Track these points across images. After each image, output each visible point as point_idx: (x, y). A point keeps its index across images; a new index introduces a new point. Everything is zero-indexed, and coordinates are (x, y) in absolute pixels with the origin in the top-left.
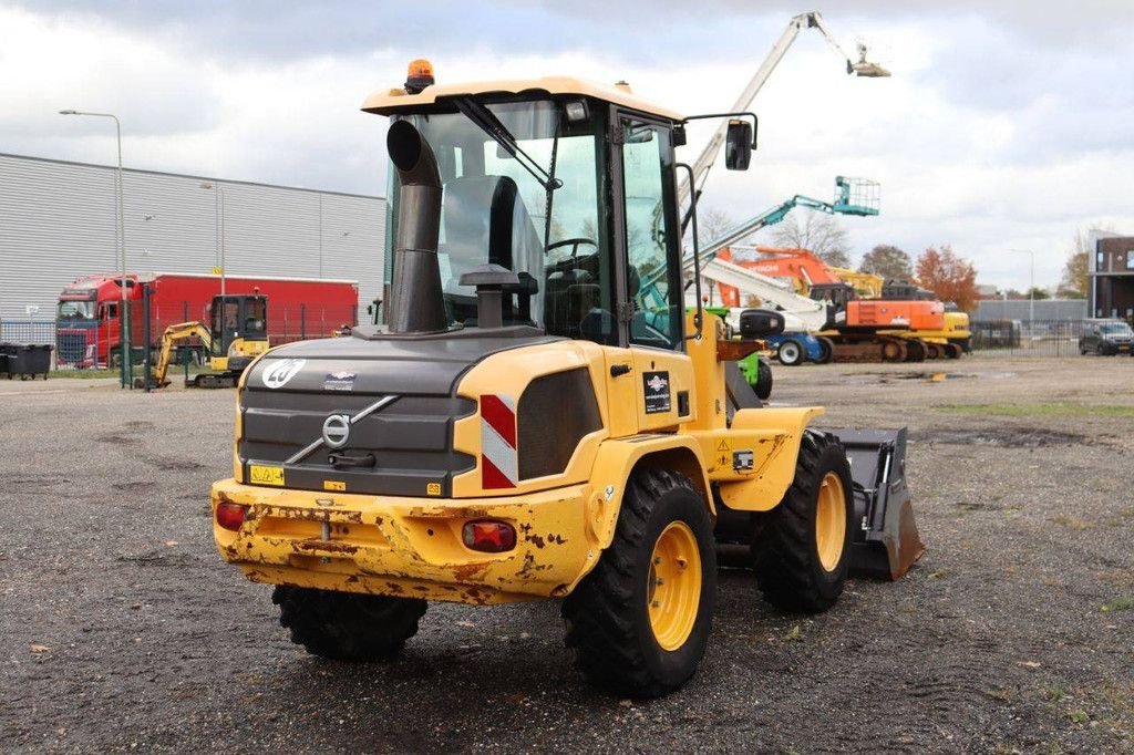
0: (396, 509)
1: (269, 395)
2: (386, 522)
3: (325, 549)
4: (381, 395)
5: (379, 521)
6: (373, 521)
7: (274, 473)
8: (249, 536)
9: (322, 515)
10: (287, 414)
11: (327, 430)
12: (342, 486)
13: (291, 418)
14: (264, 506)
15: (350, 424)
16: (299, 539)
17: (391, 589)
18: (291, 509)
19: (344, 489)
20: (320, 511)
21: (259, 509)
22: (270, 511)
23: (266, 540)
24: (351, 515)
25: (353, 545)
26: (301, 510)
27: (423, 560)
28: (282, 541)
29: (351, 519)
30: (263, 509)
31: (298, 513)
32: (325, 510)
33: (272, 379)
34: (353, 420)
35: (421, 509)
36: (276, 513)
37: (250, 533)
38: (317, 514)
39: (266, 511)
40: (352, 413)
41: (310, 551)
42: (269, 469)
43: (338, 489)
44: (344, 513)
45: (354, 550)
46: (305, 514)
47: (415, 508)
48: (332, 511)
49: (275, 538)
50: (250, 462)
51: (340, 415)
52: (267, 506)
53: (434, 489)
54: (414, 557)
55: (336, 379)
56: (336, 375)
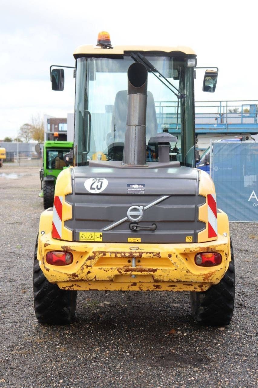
0: (177, 249)
1: (90, 197)
2: (174, 256)
3: (138, 271)
4: (160, 196)
5: (170, 256)
6: (167, 256)
7: (97, 235)
8: (89, 268)
9: (138, 255)
10: (106, 206)
11: (129, 213)
12: (139, 240)
13: (108, 208)
14: (100, 252)
15: (143, 210)
16: (121, 267)
17: (155, 287)
18: (118, 253)
20: (136, 253)
21: (97, 254)
22: (104, 254)
23: (101, 269)
24: (155, 254)
25: (154, 268)
26: (124, 253)
27: (191, 273)
28: (111, 269)
29: (154, 255)
30: (100, 254)
31: (123, 254)
32: (139, 252)
33: (92, 188)
34: (145, 208)
35: (189, 249)
36: (108, 255)
37: (91, 266)
38: (134, 254)
39: (102, 254)
40: (144, 204)
41: (129, 273)
42: (93, 234)
43: (136, 241)
44: (150, 253)
45: (155, 271)
46: (127, 255)
47: (185, 248)
48: (143, 253)
49: (106, 268)
50: (77, 231)
51: (138, 206)
52: (102, 252)
53: (189, 239)
54: (187, 272)
55: (134, 188)
56: (133, 186)
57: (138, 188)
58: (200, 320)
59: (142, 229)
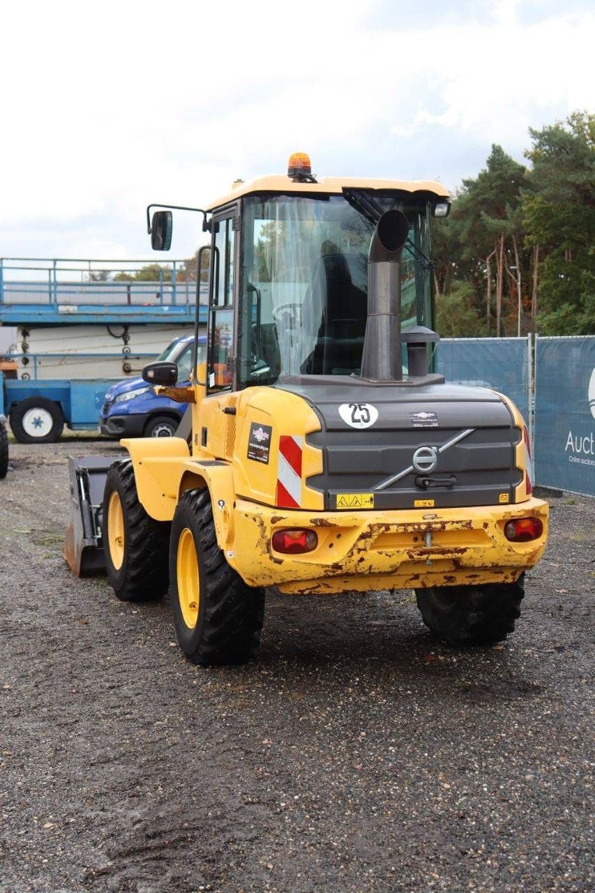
0: (493, 514)
2: (491, 525)
3: (438, 553)
4: (459, 429)
5: (486, 525)
6: (481, 526)
7: (365, 499)
8: (362, 552)
9: (439, 526)
10: (380, 449)
11: (416, 459)
12: (432, 502)
13: (383, 451)
14: (380, 526)
15: (438, 453)
16: (411, 548)
17: (446, 581)
18: (409, 524)
19: (433, 505)
20: (436, 523)
21: (376, 528)
22: (387, 528)
23: (381, 553)
24: (464, 523)
25: (463, 547)
26: (419, 524)
27: (514, 551)
28: (398, 552)
29: (463, 526)
30: (380, 528)
31: (416, 527)
32: (441, 523)
34: (441, 450)
35: (510, 513)
36: (393, 529)
37: (365, 550)
38: (434, 526)
39: (383, 529)
40: (438, 444)
41: (424, 557)
42: (359, 496)
43: (428, 505)
44: (457, 522)
45: (463, 551)
46: (423, 527)
47: (505, 513)
48: (447, 522)
49: (390, 550)
50: (331, 492)
51: (430, 447)
52: (383, 525)
53: (504, 498)
54: (509, 550)
55: (421, 418)
56: (419, 415)
57: (428, 418)
58: (466, 636)
59: (438, 484)
